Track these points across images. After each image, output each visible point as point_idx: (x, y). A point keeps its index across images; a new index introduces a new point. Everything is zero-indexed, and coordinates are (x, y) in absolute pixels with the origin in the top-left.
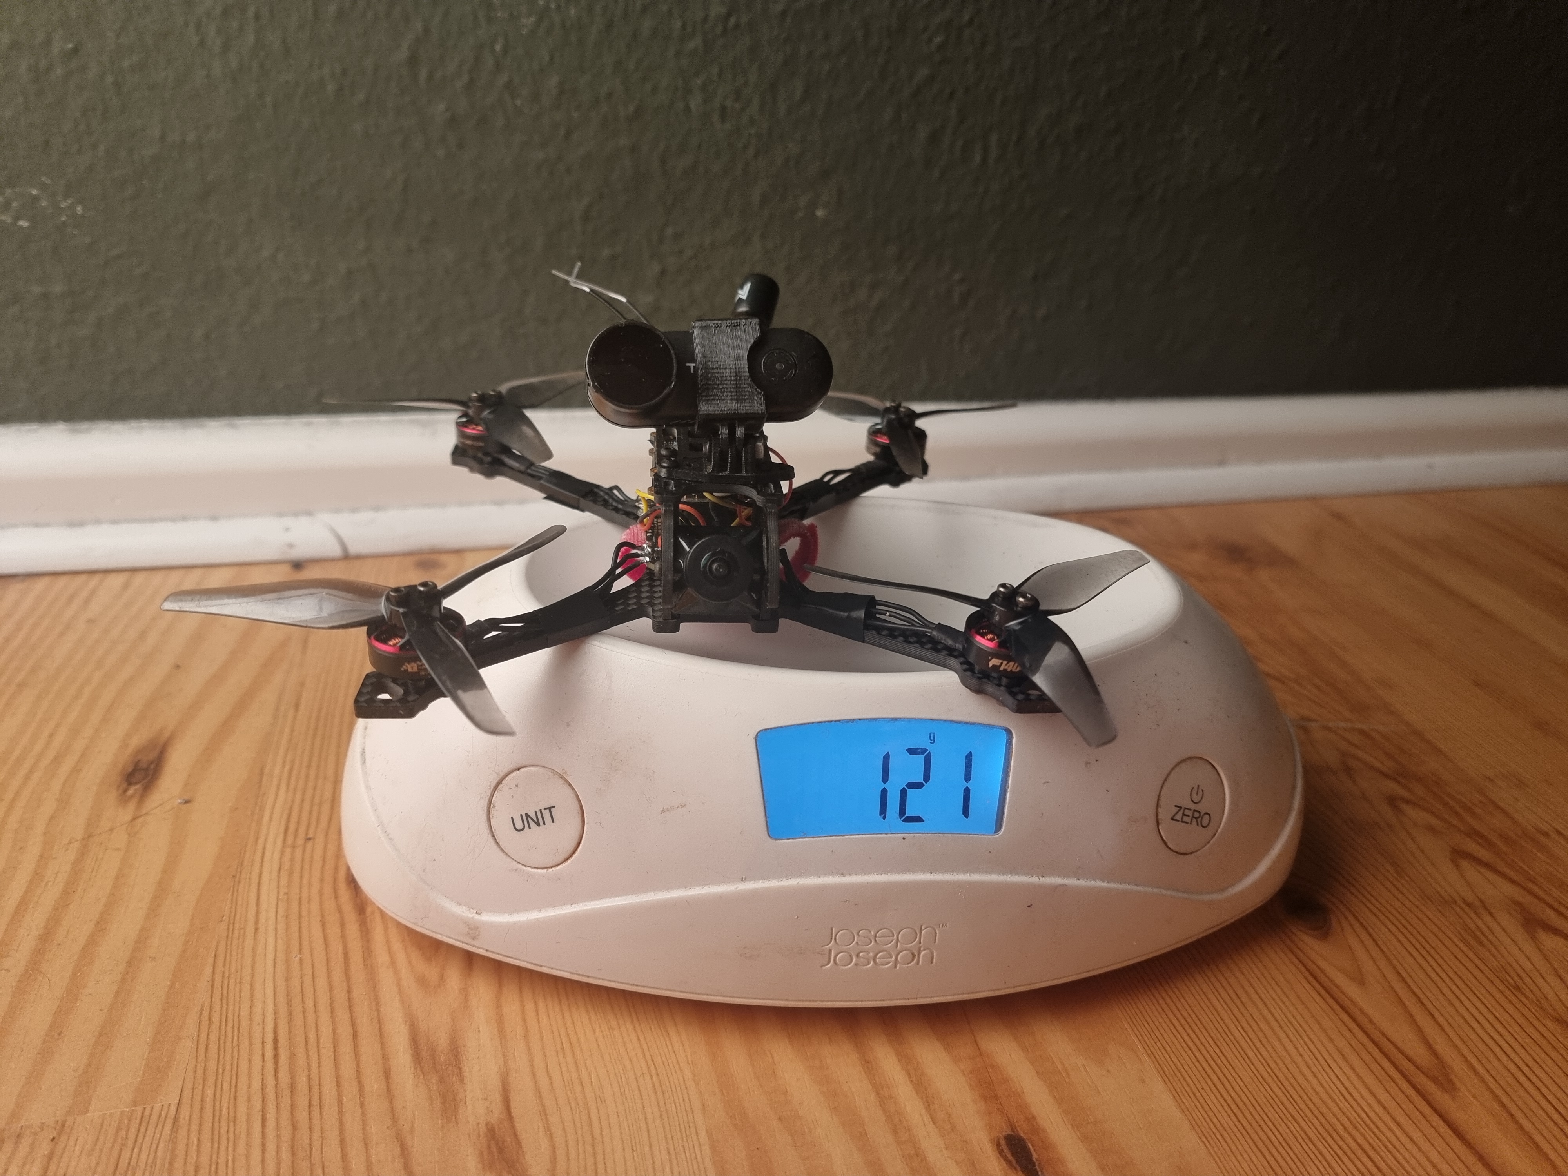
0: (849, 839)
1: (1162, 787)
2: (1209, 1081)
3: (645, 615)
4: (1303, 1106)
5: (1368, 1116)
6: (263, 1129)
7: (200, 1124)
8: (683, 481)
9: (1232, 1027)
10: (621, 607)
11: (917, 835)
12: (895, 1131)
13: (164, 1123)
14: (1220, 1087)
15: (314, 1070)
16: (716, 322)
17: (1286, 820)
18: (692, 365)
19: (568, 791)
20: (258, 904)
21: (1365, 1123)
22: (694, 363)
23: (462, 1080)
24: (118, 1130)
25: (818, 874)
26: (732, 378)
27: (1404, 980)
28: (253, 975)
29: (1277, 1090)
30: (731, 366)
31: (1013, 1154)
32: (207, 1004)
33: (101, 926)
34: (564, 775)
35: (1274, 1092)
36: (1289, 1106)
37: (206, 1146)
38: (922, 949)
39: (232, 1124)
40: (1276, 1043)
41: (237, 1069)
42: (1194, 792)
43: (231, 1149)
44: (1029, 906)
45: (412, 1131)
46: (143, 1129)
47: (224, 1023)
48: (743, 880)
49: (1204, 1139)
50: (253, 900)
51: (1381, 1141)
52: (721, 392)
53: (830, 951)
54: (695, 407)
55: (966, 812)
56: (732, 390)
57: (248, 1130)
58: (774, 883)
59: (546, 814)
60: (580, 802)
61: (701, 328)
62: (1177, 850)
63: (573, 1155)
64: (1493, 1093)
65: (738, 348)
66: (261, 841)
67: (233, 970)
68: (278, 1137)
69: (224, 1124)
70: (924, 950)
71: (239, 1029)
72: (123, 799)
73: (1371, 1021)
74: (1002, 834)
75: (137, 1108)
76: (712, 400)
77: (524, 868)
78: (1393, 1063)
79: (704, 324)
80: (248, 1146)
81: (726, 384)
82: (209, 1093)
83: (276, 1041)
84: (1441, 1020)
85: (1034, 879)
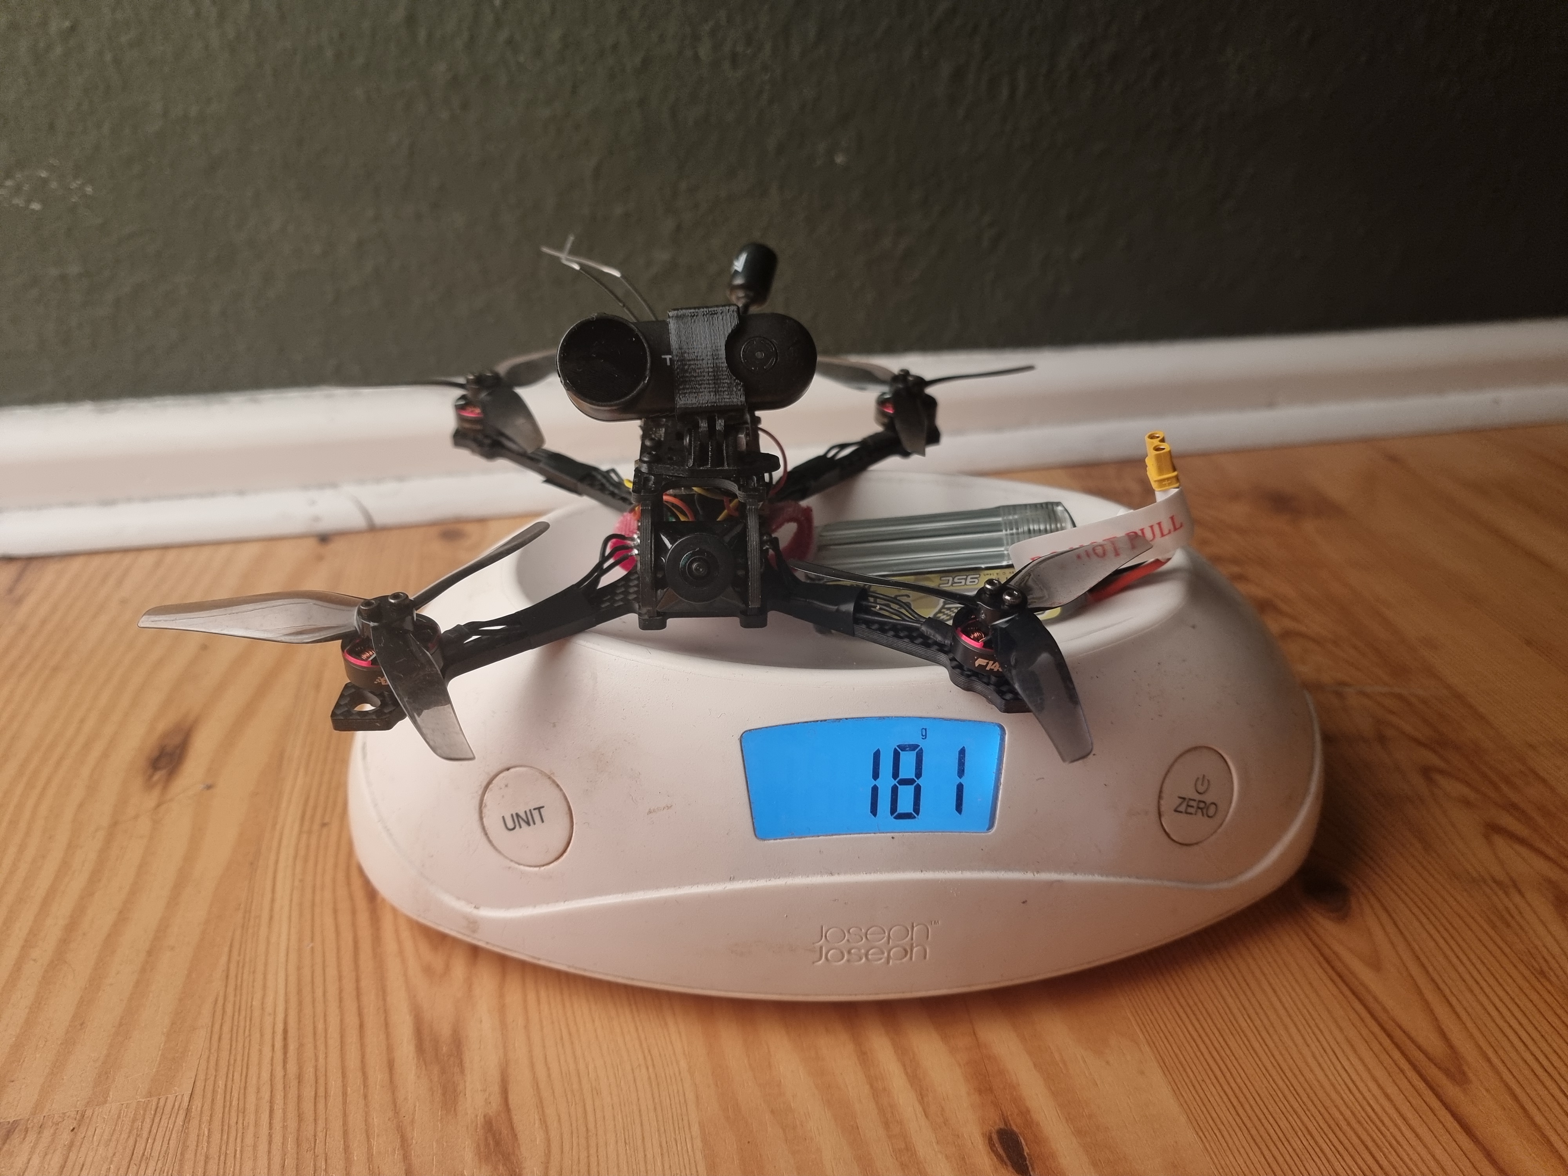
0: (837, 839)
1: (1164, 779)
2: (1210, 1073)
3: (632, 611)
4: (1305, 1099)
5: (1373, 1110)
6: (270, 1120)
7: (211, 1116)
8: (664, 477)
9: (1238, 1015)
10: (608, 604)
11: (907, 834)
12: (887, 1125)
13: (177, 1114)
14: (1222, 1080)
15: (321, 1060)
16: (692, 311)
17: (1301, 804)
18: (668, 357)
19: (557, 791)
20: (273, 891)
21: (1369, 1117)
22: (670, 355)
23: (462, 1072)
24: (134, 1121)
25: (806, 873)
26: (710, 370)
27: (1423, 966)
28: (266, 965)
29: (1280, 1083)
30: (709, 357)
31: (1004, 1149)
32: (221, 994)
33: (123, 917)
34: (552, 776)
35: (1277, 1085)
36: (1291, 1099)
37: (216, 1136)
38: (914, 945)
39: (241, 1115)
40: (1282, 1032)
41: (248, 1060)
42: (1200, 782)
43: (239, 1140)
44: (1024, 902)
45: (413, 1122)
46: (157, 1120)
47: (236, 1014)
48: (732, 879)
49: (1201, 1134)
50: (269, 888)
51: (1384, 1137)
52: (699, 385)
53: (821, 948)
54: (672, 400)
55: (959, 808)
56: (710, 382)
57: (256, 1121)
58: (761, 883)
59: (536, 814)
60: (568, 802)
61: (677, 317)
62: (1180, 841)
63: (567, 1147)
64: (1507, 1085)
65: (716, 337)
66: (278, 827)
67: (247, 959)
68: (285, 1127)
69: (234, 1114)
70: (916, 946)
71: (251, 1020)
72: (149, 785)
73: (1385, 1010)
74: (996, 831)
75: (152, 1098)
76: (690, 393)
77: (517, 866)
78: (1403, 1053)
79: (681, 312)
80: (256, 1136)
81: (704, 376)
82: (221, 1083)
83: (285, 1031)
84: (1459, 1009)
85: (1029, 876)
